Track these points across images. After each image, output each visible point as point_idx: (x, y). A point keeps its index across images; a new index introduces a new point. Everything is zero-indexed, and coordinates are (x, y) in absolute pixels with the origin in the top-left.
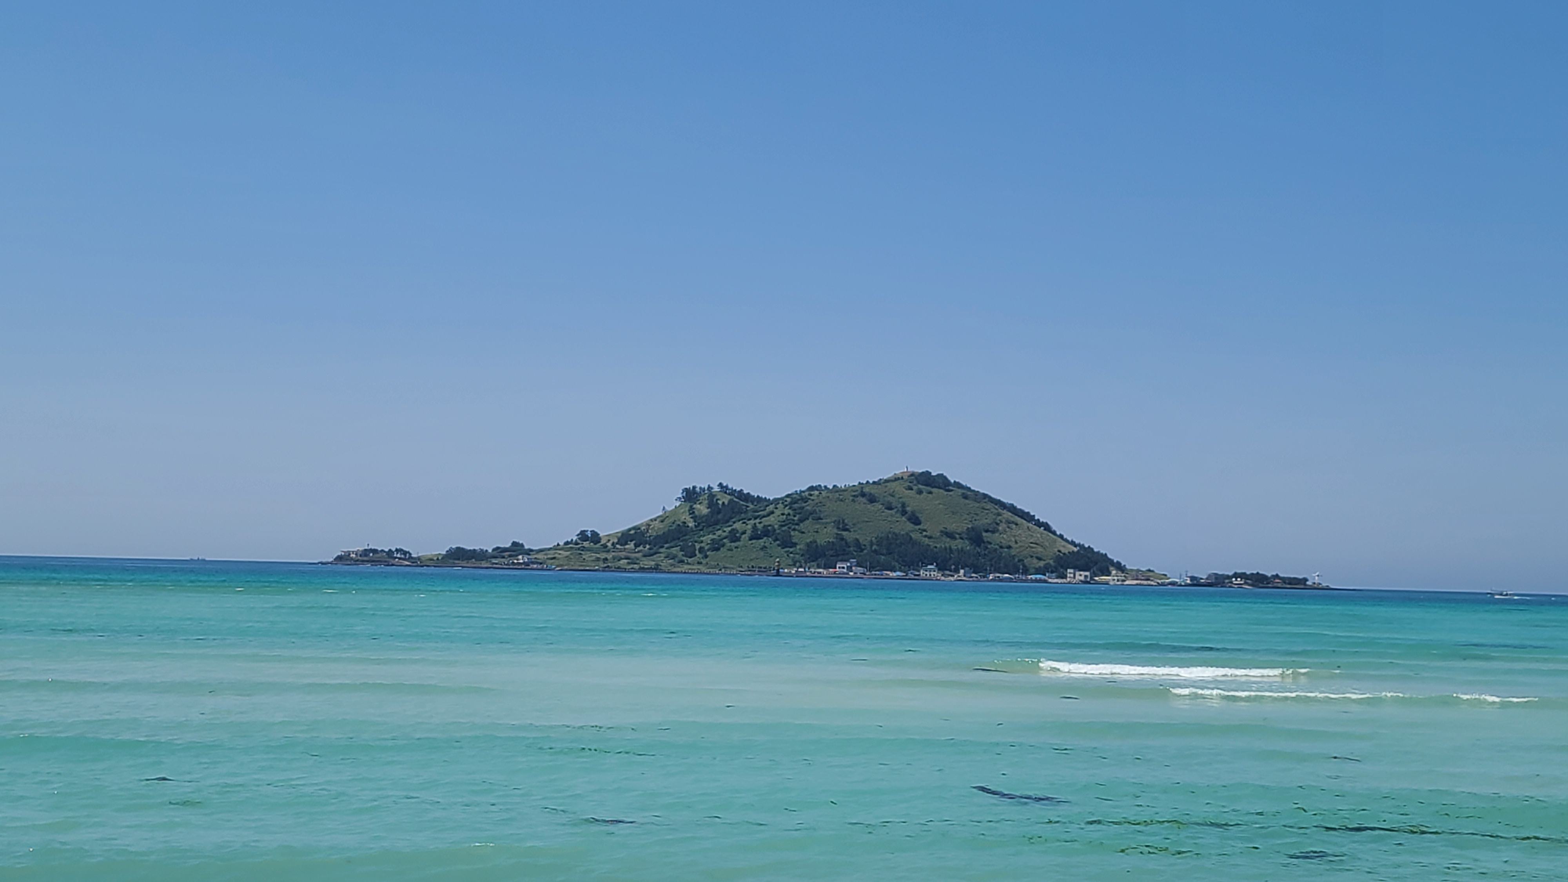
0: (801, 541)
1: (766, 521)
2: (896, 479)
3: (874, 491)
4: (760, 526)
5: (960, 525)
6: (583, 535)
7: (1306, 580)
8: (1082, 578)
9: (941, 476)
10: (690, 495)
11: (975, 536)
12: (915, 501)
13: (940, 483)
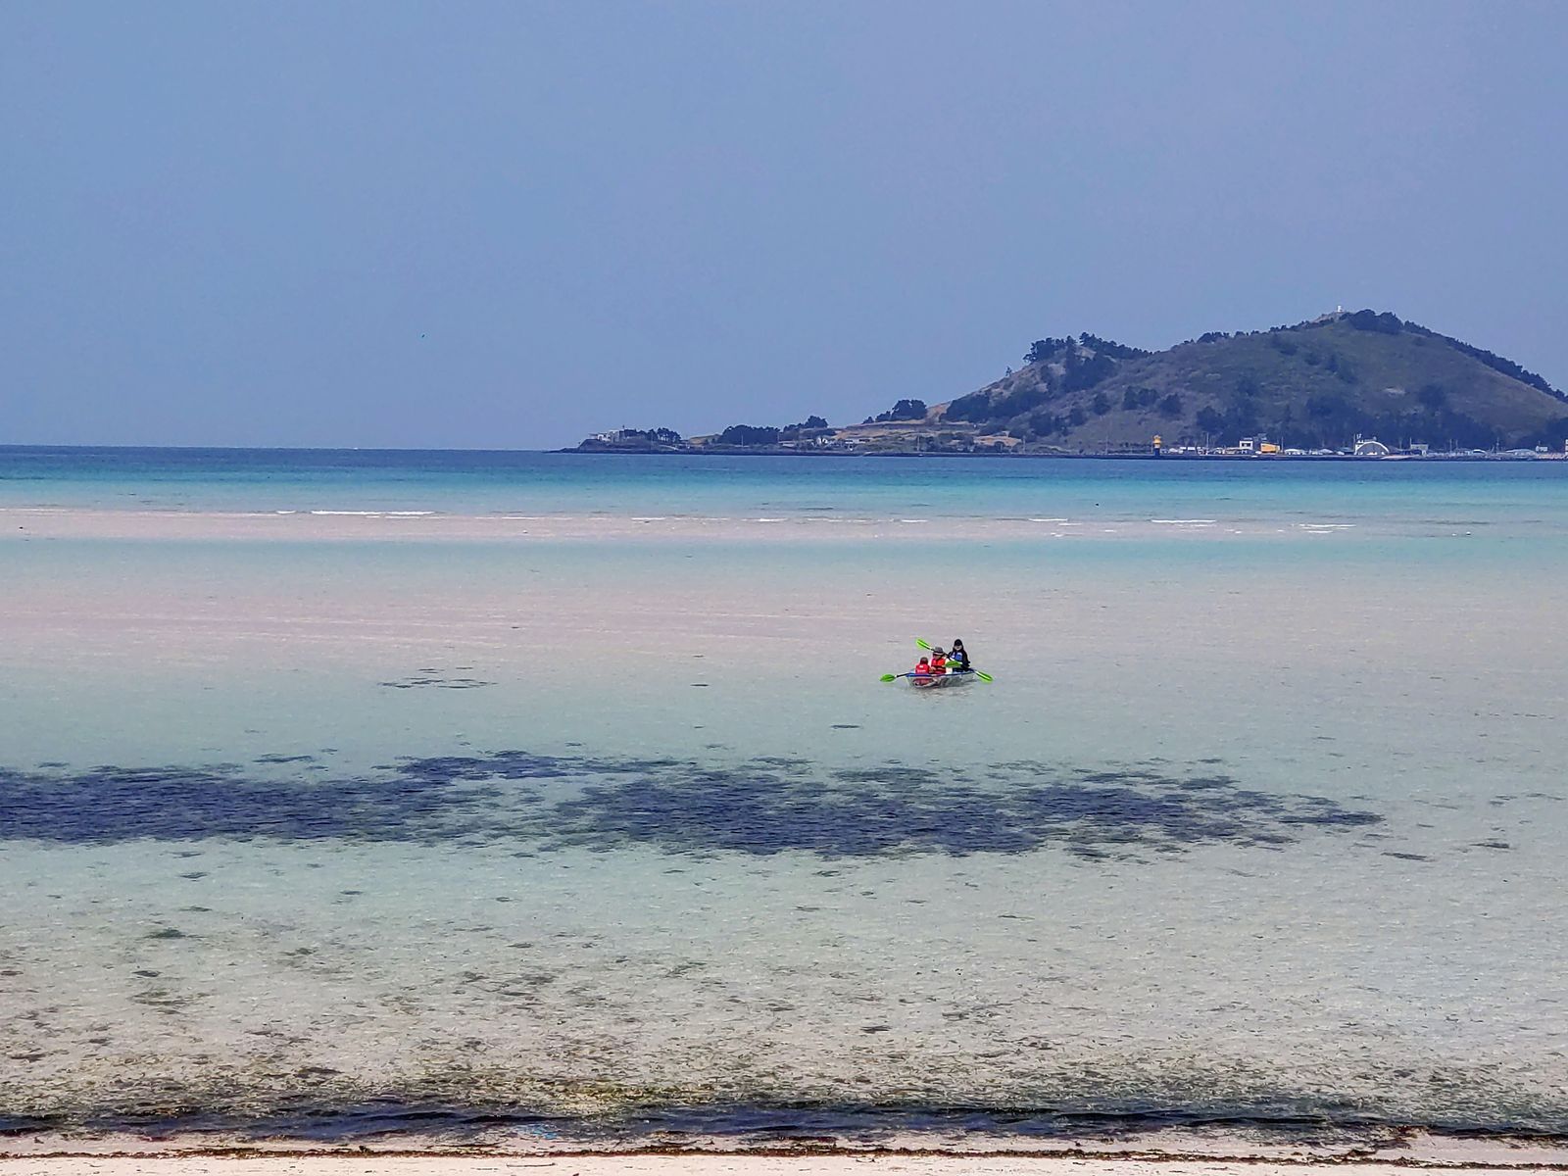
0: (1195, 408)
1: (1147, 384)
2: (1326, 322)
3: (1293, 338)
4: (1138, 391)
5: (1413, 383)
6: (902, 404)
9: (1388, 315)
10: (1044, 350)
11: (1433, 397)
12: (1347, 350)
13: (1386, 324)
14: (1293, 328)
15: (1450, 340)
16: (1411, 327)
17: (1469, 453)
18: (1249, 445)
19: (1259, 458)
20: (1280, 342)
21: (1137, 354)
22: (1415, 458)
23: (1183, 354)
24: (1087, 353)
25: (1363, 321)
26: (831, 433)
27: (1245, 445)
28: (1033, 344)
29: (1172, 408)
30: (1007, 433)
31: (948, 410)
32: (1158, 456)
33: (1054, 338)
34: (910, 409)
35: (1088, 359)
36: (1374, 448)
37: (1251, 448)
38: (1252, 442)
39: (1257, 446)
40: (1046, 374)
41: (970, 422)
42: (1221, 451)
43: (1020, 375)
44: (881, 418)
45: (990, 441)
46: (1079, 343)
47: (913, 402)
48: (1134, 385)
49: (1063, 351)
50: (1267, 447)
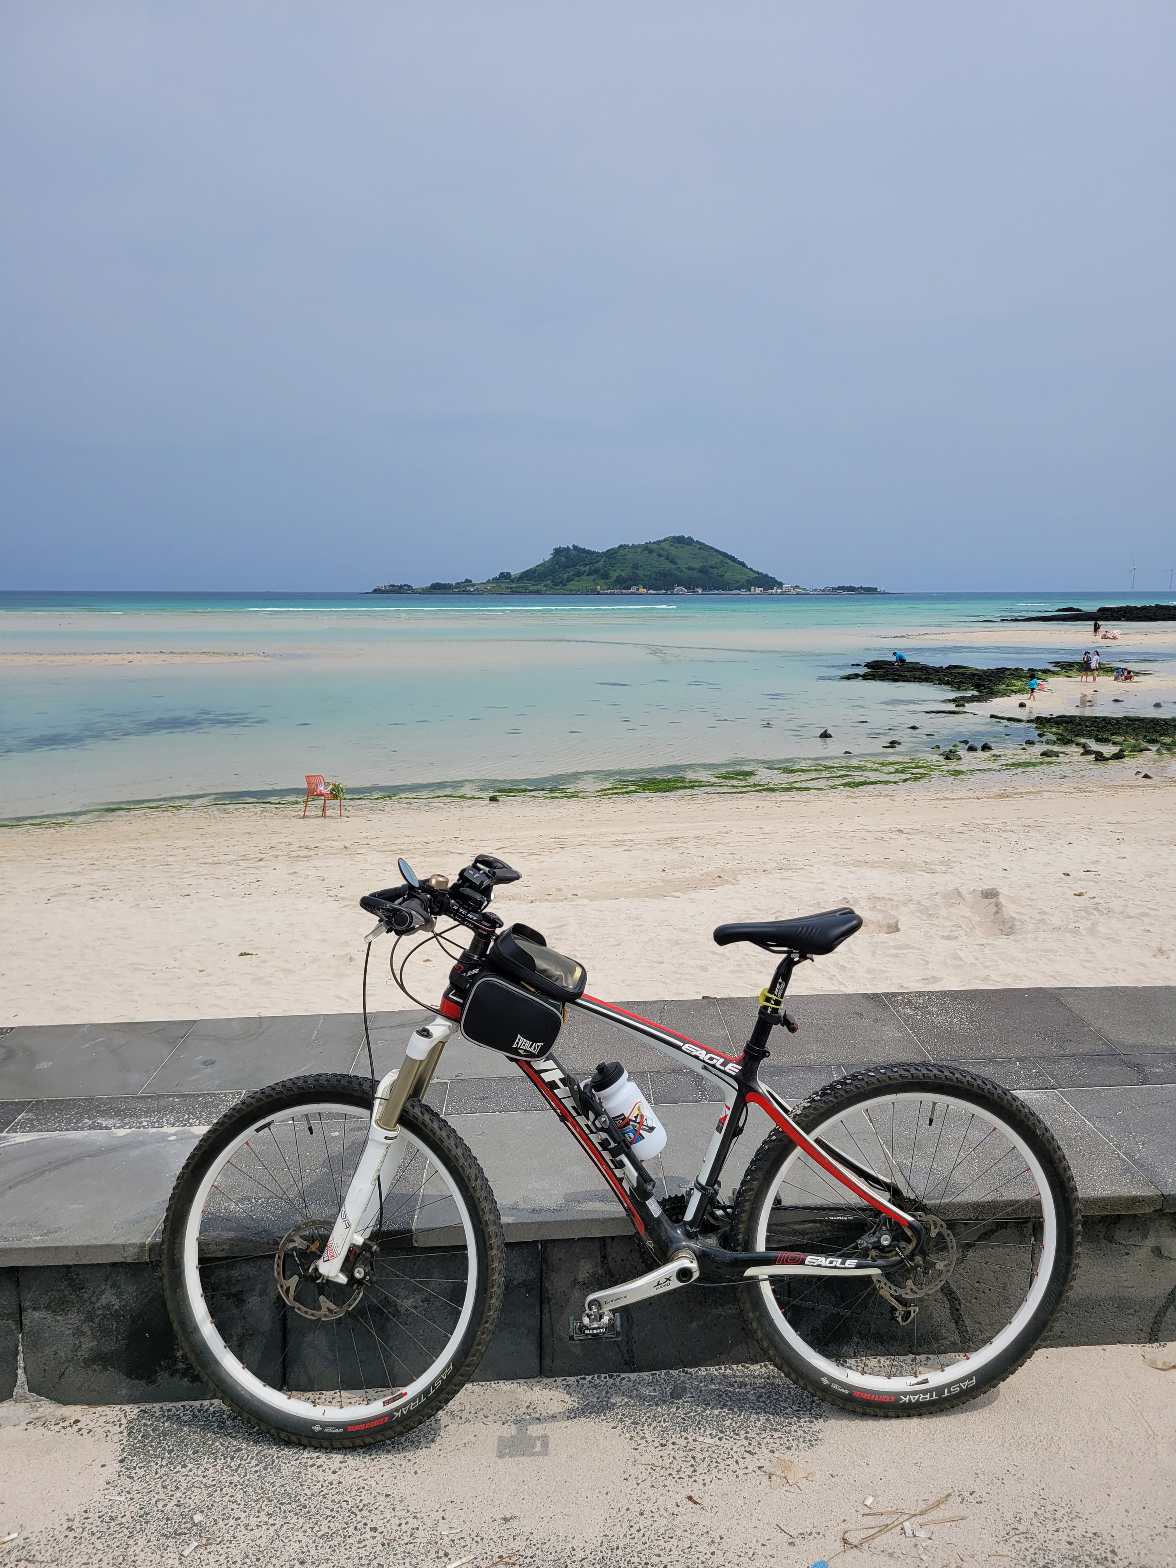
0: (614, 575)
1: (596, 565)
2: (665, 540)
3: (653, 547)
4: (593, 568)
5: (697, 564)
7: (876, 589)
8: (759, 592)
9: (690, 538)
11: (703, 571)
12: (673, 551)
13: (689, 542)
14: (654, 543)
15: (712, 548)
16: (698, 542)
17: (717, 592)
19: (639, 594)
20: (647, 548)
21: (593, 553)
22: (696, 593)
23: (611, 554)
24: (574, 552)
25: (680, 541)
26: (474, 585)
27: (633, 589)
28: (554, 549)
29: (605, 576)
30: (542, 585)
31: (520, 576)
32: (598, 594)
33: (562, 546)
34: (505, 576)
35: (574, 555)
36: (681, 590)
37: (635, 590)
38: (636, 588)
39: (638, 590)
40: (558, 562)
41: (528, 580)
42: (624, 591)
43: (548, 562)
44: (494, 579)
45: (536, 588)
46: (571, 548)
47: (506, 573)
48: (592, 565)
49: (565, 552)
50: (642, 590)
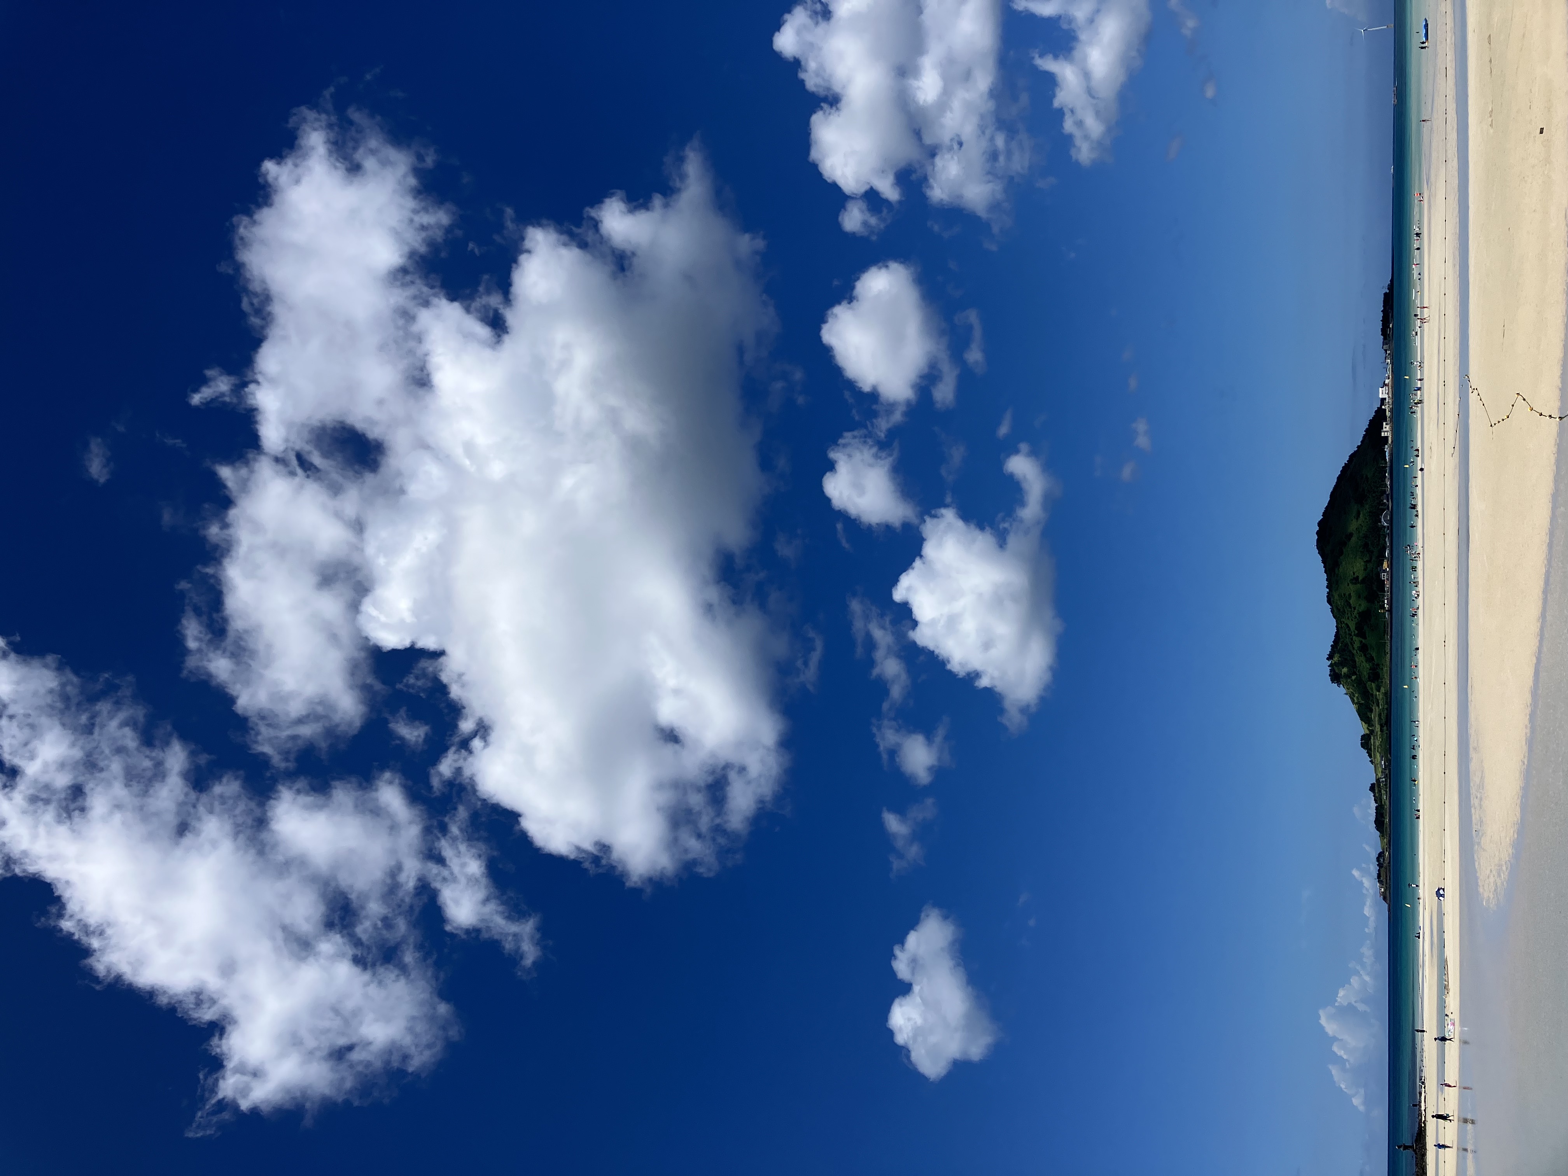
0: (1365, 604)
1: (1353, 629)
2: (1322, 552)
3: (1330, 564)
4: (1356, 632)
6: (1363, 745)
9: (1320, 523)
10: (1335, 677)
13: (1324, 523)
16: (1326, 512)
18: (1384, 575)
19: (1391, 569)
20: (1331, 569)
21: (1337, 635)
23: (1337, 613)
24: (1336, 659)
25: (1321, 534)
26: (1378, 780)
27: (1384, 576)
28: (1332, 683)
30: (1378, 693)
31: (1366, 723)
33: (1329, 673)
34: (1366, 742)
35: (1340, 657)
36: (1385, 517)
37: (1385, 574)
38: (1383, 574)
39: (1385, 571)
40: (1348, 676)
41: (1372, 712)
42: (1387, 588)
43: (1347, 689)
44: (1370, 756)
46: (1331, 661)
47: (1361, 740)
48: (1353, 634)
49: (1336, 668)
50: (1385, 565)
